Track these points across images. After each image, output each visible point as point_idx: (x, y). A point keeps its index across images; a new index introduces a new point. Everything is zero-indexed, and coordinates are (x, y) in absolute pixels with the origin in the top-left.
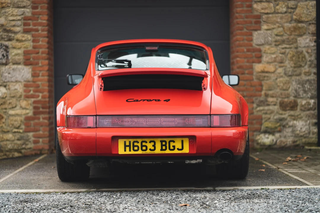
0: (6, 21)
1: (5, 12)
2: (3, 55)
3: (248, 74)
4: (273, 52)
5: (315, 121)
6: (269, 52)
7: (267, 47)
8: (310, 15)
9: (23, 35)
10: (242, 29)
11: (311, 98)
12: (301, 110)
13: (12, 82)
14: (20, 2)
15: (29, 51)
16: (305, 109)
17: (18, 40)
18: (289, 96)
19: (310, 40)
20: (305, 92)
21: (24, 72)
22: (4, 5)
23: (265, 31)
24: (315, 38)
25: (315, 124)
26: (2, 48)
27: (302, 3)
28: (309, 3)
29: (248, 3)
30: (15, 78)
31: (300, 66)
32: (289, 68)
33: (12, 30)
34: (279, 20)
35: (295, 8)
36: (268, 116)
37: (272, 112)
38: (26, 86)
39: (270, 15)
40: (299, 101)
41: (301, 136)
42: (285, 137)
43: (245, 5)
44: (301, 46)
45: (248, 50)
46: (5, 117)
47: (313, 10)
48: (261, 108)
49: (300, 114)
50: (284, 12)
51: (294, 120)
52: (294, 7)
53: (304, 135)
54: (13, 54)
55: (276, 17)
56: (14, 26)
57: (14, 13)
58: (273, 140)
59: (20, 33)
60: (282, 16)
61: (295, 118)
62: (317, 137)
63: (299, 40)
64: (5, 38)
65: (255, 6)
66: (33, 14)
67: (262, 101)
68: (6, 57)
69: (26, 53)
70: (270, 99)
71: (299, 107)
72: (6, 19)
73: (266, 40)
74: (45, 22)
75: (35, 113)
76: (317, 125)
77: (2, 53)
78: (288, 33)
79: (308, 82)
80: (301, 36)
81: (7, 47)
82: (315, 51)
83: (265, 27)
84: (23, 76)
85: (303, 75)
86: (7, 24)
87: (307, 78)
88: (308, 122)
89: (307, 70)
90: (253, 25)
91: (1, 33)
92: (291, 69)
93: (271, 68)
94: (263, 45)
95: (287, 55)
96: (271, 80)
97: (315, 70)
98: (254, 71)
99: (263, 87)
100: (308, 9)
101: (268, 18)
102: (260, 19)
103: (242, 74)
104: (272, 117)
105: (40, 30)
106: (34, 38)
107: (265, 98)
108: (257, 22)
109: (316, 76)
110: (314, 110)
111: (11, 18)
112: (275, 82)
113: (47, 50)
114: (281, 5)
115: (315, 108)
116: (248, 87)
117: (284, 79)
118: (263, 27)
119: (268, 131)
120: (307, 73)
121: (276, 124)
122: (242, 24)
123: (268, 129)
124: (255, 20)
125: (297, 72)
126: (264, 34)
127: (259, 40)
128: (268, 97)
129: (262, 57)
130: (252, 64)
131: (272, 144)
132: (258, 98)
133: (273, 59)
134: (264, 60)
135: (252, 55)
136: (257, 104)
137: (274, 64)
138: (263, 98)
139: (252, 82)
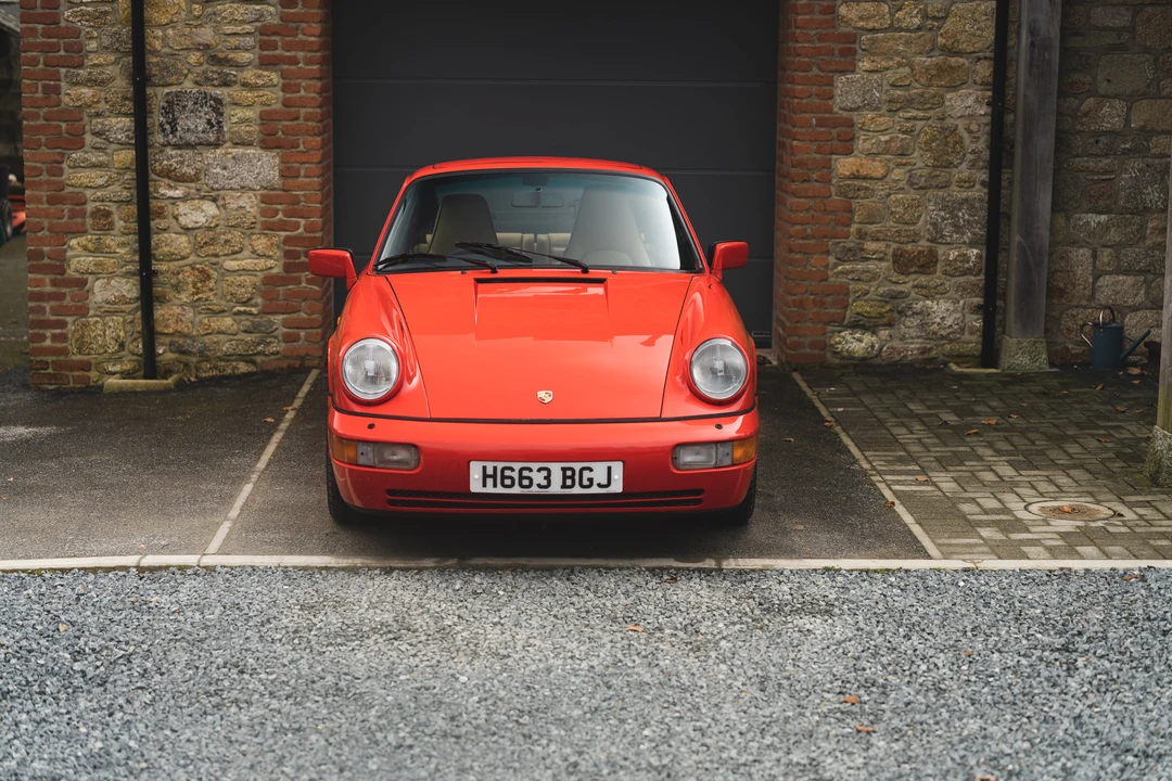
0: (217, 37)
1: (215, 14)
2: (209, 122)
3: (817, 181)
4: (882, 128)
5: (978, 300)
6: (873, 127)
7: (870, 116)
8: (979, 36)
9: (260, 72)
10: (808, 69)
11: (972, 244)
12: (945, 273)
13: (232, 189)
15: (275, 112)
16: (954, 270)
17: (245, 85)
18: (917, 238)
19: (977, 101)
20: (958, 228)
21: (262, 166)
23: (865, 75)
24: (990, 93)
25: (978, 309)
26: (206, 102)
27: (960, 6)
28: (979, 5)
29: (824, 3)
30: (238, 179)
31: (950, 164)
32: (919, 168)
33: (231, 59)
34: (901, 48)
35: (945, 18)
36: (864, 286)
37: (875, 276)
38: (265, 200)
39: (881, 35)
40: (941, 250)
41: (943, 337)
42: (903, 339)
43: (817, 8)
44: (952, 113)
45: (821, 122)
46: (215, 275)
47: (989, 23)
48: (848, 267)
49: (942, 284)
50: (915, 26)
51: (927, 297)
52: (941, 15)
53: (949, 334)
54: (234, 120)
55: (894, 39)
56: (237, 48)
57: (238, 16)
58: (873, 347)
59: (250, 67)
60: (910, 37)
61: (930, 293)
62: (980, 339)
63: (950, 100)
64: (213, 80)
65: (843, 10)
66: (284, 18)
67: (850, 250)
68: (216, 128)
69: (267, 118)
71: (939, 265)
72: (216, 30)
73: (867, 96)
74: (313, 39)
75: (287, 268)
76: (981, 312)
77: (207, 117)
78: (923, 81)
79: (965, 206)
80: (955, 88)
81: (219, 101)
82: (988, 128)
83: (865, 64)
84: (258, 174)
85: (954, 187)
86: (218, 44)
87: (964, 195)
88: (962, 302)
89: (966, 174)
90: (837, 58)
91: (205, 66)
92: (925, 172)
93: (876, 168)
94: (857, 109)
95: (918, 135)
96: (874, 199)
97: (983, 176)
98: (834, 174)
99: (853, 215)
100: (975, 20)
101: (874, 41)
102: (855, 42)
103: (804, 181)
104: (873, 289)
105: (301, 61)
106: (286, 81)
107: (857, 241)
108: (846, 50)
109: (986, 190)
110: (975, 276)
111: (229, 29)
112: (884, 203)
113: (319, 110)
114: (908, 9)
115: (981, 270)
116: (816, 214)
117: (908, 196)
118: (860, 64)
119: (861, 323)
120: (965, 182)
121: (883, 307)
122: (806, 56)
123: (861, 318)
124: (840, 46)
125: (941, 179)
126: (862, 82)
127: (849, 97)
128: (864, 239)
129: (856, 140)
130: (830, 157)
131: (871, 355)
132: (840, 243)
133: (883, 146)
134: (860, 147)
135: (830, 133)
136: (839, 256)
137: (883, 157)
138: (852, 241)
139: (826, 201)
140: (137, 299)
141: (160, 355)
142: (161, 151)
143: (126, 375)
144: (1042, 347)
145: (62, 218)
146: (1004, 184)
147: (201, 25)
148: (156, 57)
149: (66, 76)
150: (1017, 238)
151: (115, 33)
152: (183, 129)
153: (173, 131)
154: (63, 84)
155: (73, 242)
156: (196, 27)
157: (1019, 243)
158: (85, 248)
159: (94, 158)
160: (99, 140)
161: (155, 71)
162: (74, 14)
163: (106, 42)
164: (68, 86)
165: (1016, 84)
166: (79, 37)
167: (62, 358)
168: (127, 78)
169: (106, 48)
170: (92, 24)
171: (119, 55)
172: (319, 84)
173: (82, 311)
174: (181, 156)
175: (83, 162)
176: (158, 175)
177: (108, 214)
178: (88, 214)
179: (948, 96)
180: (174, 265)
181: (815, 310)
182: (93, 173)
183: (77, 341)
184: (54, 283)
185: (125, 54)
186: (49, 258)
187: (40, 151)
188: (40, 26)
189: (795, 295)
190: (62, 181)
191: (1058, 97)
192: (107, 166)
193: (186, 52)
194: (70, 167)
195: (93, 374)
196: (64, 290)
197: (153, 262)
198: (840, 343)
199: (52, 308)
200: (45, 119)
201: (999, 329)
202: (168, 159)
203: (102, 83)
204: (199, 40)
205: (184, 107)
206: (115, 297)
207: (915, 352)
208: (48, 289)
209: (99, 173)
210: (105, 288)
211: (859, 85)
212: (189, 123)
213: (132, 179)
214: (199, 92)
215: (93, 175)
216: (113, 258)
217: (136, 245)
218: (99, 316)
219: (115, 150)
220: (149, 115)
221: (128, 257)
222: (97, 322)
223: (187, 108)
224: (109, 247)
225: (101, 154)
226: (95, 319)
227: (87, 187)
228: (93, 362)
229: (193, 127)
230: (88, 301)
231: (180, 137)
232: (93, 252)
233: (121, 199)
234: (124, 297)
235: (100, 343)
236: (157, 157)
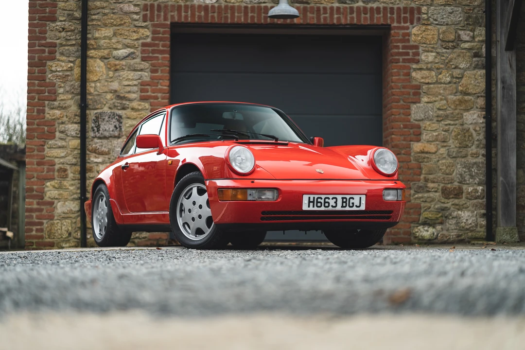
0: (120, 87)
1: (119, 76)
2: (115, 126)
3: (404, 154)
4: (434, 129)
5: (483, 211)
6: (430, 128)
7: (428, 123)
8: (478, 86)
9: (140, 103)
10: (398, 102)
11: (479, 184)
12: (467, 198)
14: (137, 64)
16: (472, 197)
17: (133, 109)
18: (453, 181)
19: (478, 116)
20: (472, 177)
22: (118, 67)
23: (425, 104)
24: (484, 113)
25: (483, 215)
26: (114, 117)
27: (468, 72)
28: (477, 72)
29: (405, 71)
31: (467, 146)
32: (453, 148)
33: (127, 97)
34: (442, 92)
35: (461, 78)
36: (429, 205)
37: (433, 200)
39: (432, 86)
40: (464, 187)
41: (467, 229)
42: (448, 230)
43: (402, 74)
44: (467, 122)
45: (405, 127)
47: (482, 80)
48: (420, 195)
49: (465, 203)
50: (448, 82)
51: (459, 210)
52: (460, 76)
53: (470, 228)
54: (127, 125)
55: (438, 87)
56: (129, 92)
57: (130, 77)
59: (135, 101)
60: (446, 87)
61: (460, 208)
62: (485, 230)
63: (466, 116)
64: (118, 106)
65: (414, 74)
66: (152, 78)
67: (421, 187)
68: (118, 129)
71: (464, 195)
72: (120, 83)
73: (427, 114)
74: (165, 88)
76: (485, 217)
77: (115, 124)
78: (452, 107)
79: (475, 166)
80: (467, 110)
81: (120, 117)
82: (484, 129)
83: (425, 99)
85: (469, 157)
86: (120, 90)
87: (474, 161)
88: (475, 212)
89: (474, 151)
90: (412, 97)
91: (114, 100)
92: (456, 150)
93: (432, 148)
94: (422, 120)
95: (451, 132)
96: (431, 162)
97: (483, 152)
98: (412, 151)
99: (422, 171)
100: (476, 79)
101: (429, 89)
102: (420, 89)
103: (398, 154)
104: (432, 206)
105: (160, 98)
106: (152, 107)
107: (424, 183)
108: (416, 93)
109: (485, 158)
110: (482, 199)
111: (126, 83)
112: (436, 164)
114: (444, 74)
115: (484, 197)
116: (404, 170)
117: (448, 161)
118: (423, 99)
119: (428, 222)
120: (475, 154)
121: (438, 214)
122: (398, 96)
123: (427, 220)
124: (413, 91)
125: (463, 153)
126: (424, 107)
127: (418, 115)
128: (427, 182)
129: (422, 135)
130: (410, 143)
131: (433, 238)
132: (416, 184)
133: (435, 137)
134: (424, 138)
135: (410, 131)
136: (415, 190)
137: (435, 143)
138: (422, 183)
139: (409, 164)
140: (78, 211)
141: (88, 239)
142: (92, 140)
144: (516, 231)
145: (43, 172)
146: (493, 155)
147: (112, 81)
148: (91, 96)
149: (48, 105)
150: (501, 179)
151: (72, 85)
152: (103, 130)
153: (98, 131)
154: (47, 109)
155: (48, 184)
156: (110, 82)
157: (502, 181)
158: (54, 187)
159: (60, 143)
160: (62, 135)
161: (90, 102)
162: (53, 76)
163: (68, 89)
164: (48, 109)
165: (497, 108)
166: (55, 86)
167: (40, 240)
168: (77, 106)
169: (68, 92)
170: (61, 80)
171: (73, 95)
173: (51, 218)
174: (101, 142)
175: (54, 146)
176: (90, 152)
177: (65, 170)
178: (56, 170)
179: (465, 114)
181: (405, 216)
183: (48, 232)
184: (38, 204)
185: (77, 94)
186: (36, 191)
187: (34, 140)
188: (37, 82)
190: (44, 155)
191: (517, 114)
192: (66, 147)
193: (104, 94)
194: (48, 148)
196: (42, 207)
197: (87, 193)
198: (417, 232)
199: (37, 216)
200: (37, 125)
201: (494, 225)
202: (95, 144)
203: (65, 108)
204: (112, 88)
205: (104, 119)
206: (68, 211)
207: (454, 236)
208: (35, 206)
209: (62, 150)
210: (62, 206)
211: (422, 109)
212: (106, 127)
213: (78, 154)
214: (111, 113)
215: (59, 152)
216: (67, 191)
217: (79, 185)
218: (59, 220)
219: (70, 140)
220: (87, 123)
221: (74, 191)
222: (58, 223)
223: (105, 120)
224: (65, 186)
225: (63, 141)
226: (57, 221)
227: (56, 157)
228: (55, 242)
229: (107, 129)
230: (54, 213)
231: (102, 134)
232: (58, 189)
233: (72, 163)
234: (72, 210)
235: (59, 233)
236: (90, 143)
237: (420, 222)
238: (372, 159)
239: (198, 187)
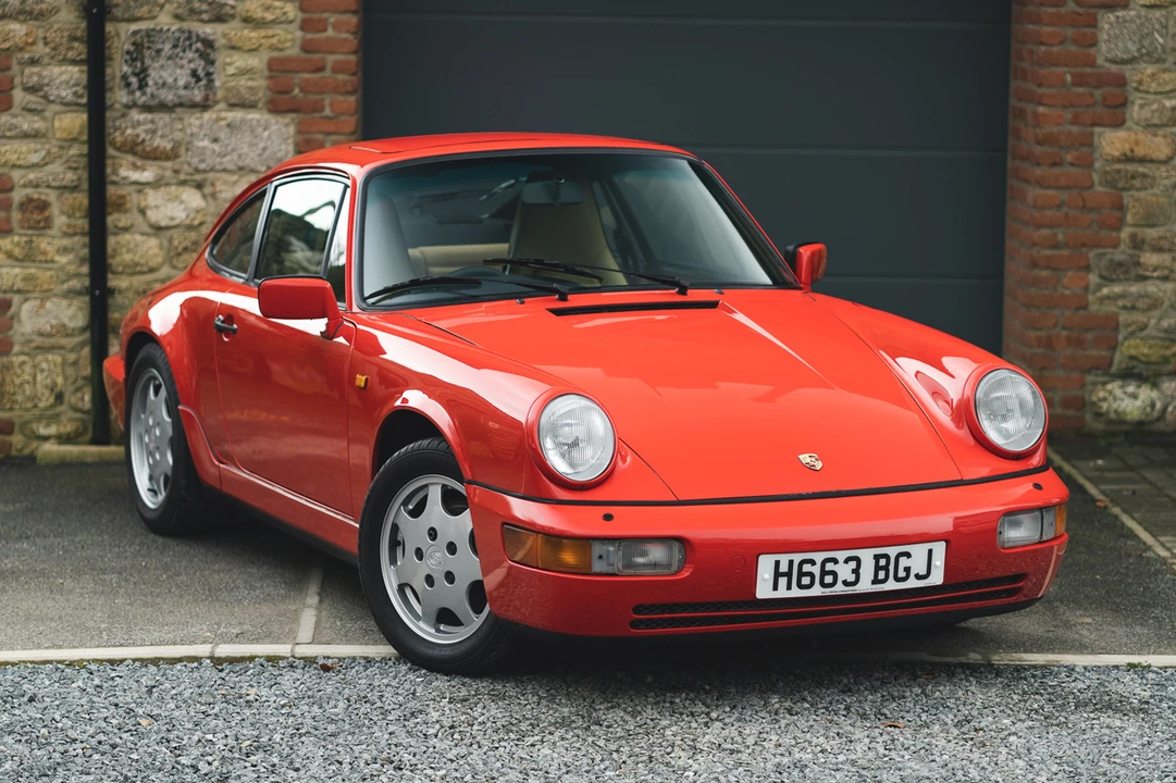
2: (194, 74)
3: (1072, 164)
4: (1167, 88)
6: (1153, 87)
7: (1150, 70)
9: (269, 2)
10: (1058, 2)
13: (224, 170)
15: (289, 60)
17: (247, 20)
21: (269, 137)
23: (1144, 12)
26: (191, 45)
30: (235, 156)
36: (1140, 317)
37: (1155, 304)
45: (1080, 80)
48: (1117, 289)
54: (231, 70)
64: (201, 12)
67: (1120, 264)
68: (203, 82)
69: (278, 68)
70: (1150, 258)
73: (1146, 43)
77: (192, 66)
81: (209, 44)
84: (264, 149)
93: (1158, 145)
94: (1132, 60)
96: (1156, 191)
98: (1097, 155)
99: (1125, 215)
103: (1055, 164)
104: (1153, 322)
106: (306, 15)
107: (1131, 251)
112: (1170, 197)
113: (353, 58)
116: (1070, 212)
119: (1136, 371)
121: (1168, 348)
123: (1135, 363)
126: (1138, 22)
127: (1120, 44)
128: (1141, 249)
129: (1129, 105)
130: (1090, 129)
131: (1150, 418)
132: (1104, 254)
133: (1169, 114)
134: (1135, 115)
135: (1092, 95)
136: (1105, 273)
137: (1169, 130)
138: (1124, 252)
139: (1086, 194)
140: (84, 330)
142: (124, 115)
143: (64, 439)
152: (156, 84)
153: (142, 86)
158: (10, 255)
159: (27, 123)
160: (33, 98)
168: (76, 10)
172: (354, 19)
173: (4, 347)
174: (152, 122)
175: (10, 130)
176: (118, 149)
177: (43, 206)
178: (15, 205)
180: (138, 281)
181: (1069, 352)
182: (24, 146)
189: (1040, 329)
192: (44, 136)
195: (17, 440)
197: (110, 276)
198: (1105, 399)
202: (133, 127)
203: (40, 16)
205: (159, 51)
206: (52, 327)
209: (32, 146)
210: (36, 313)
211: (1134, 26)
212: (164, 74)
213: (80, 155)
214: (181, 31)
215: (24, 149)
216: (50, 269)
217: (85, 252)
218: (27, 354)
219: (56, 113)
220: (108, 63)
221: (72, 269)
222: (24, 363)
223: (163, 54)
224: (44, 253)
225: (36, 118)
226: (22, 358)
227: (14, 166)
228: (17, 421)
229: (170, 80)
230: (11, 333)
231: (152, 95)
232: (22, 260)
233: (64, 183)
234: (64, 326)
235: (28, 393)
236: (118, 123)
237: (1114, 369)
238: (969, 399)
239: (444, 486)
